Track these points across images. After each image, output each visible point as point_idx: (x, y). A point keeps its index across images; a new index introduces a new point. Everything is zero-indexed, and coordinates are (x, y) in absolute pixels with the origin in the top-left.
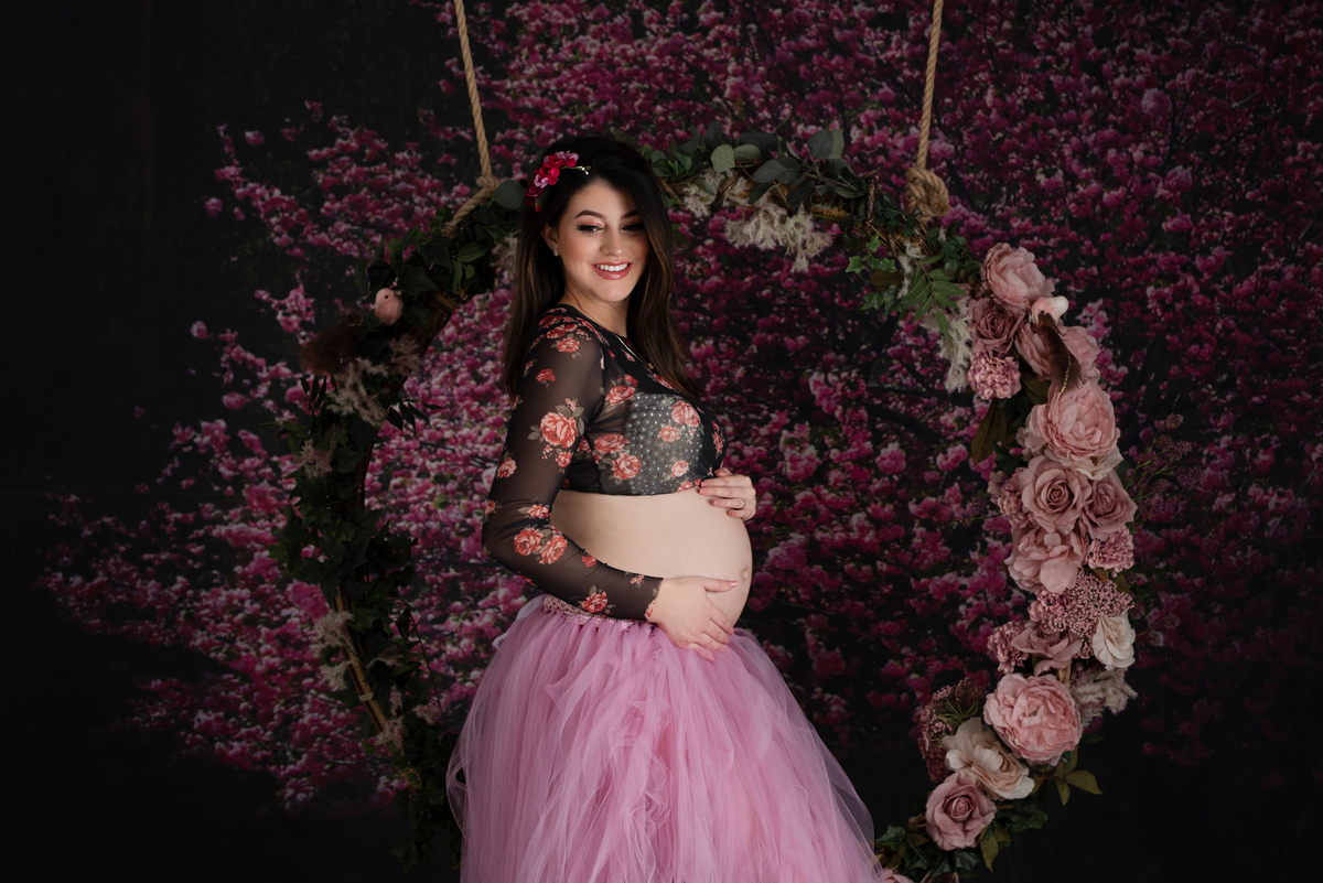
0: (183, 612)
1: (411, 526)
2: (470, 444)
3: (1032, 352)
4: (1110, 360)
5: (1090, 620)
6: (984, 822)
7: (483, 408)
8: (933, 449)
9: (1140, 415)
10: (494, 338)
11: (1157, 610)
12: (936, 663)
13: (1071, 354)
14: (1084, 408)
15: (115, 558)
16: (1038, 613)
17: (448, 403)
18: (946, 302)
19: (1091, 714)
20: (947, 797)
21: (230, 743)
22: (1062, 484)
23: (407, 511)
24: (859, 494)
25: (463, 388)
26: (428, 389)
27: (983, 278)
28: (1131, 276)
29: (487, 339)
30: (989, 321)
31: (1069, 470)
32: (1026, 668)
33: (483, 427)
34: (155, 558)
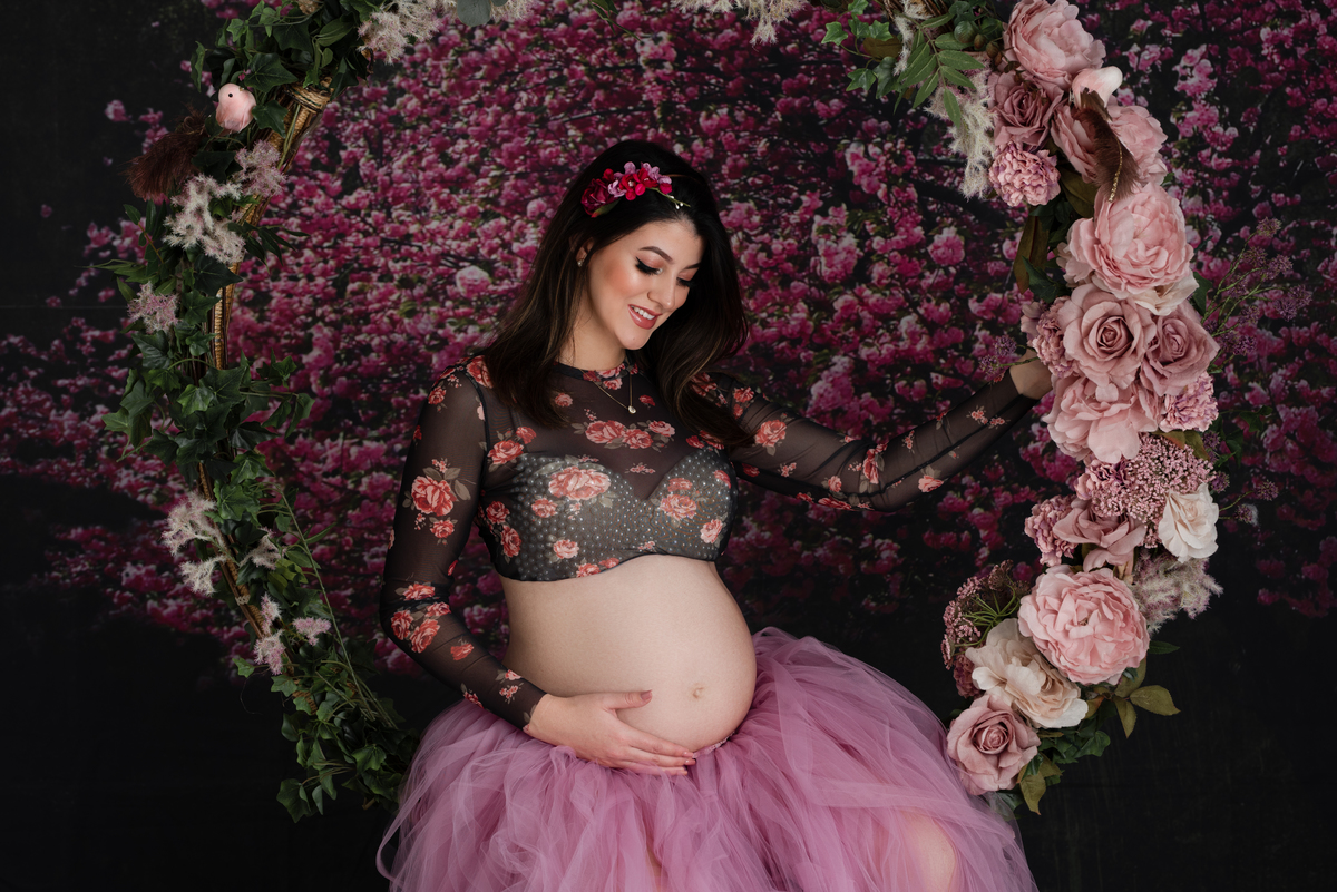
0: (105, 448)
1: (372, 339)
2: (440, 240)
3: (1072, 145)
4: (1216, 119)
5: (1155, 500)
6: (1023, 759)
7: (454, 196)
8: (998, 234)
9: (1253, 187)
10: (465, 111)
11: (1275, 427)
12: (1004, 494)
13: (1124, 149)
14: (1145, 220)
15: (25, 385)
16: (1087, 491)
17: (413, 191)
18: (959, 79)
19: (1161, 616)
20: (976, 725)
21: (165, 601)
22: (1117, 322)
23: (367, 322)
24: (909, 291)
25: (430, 173)
26: (389, 174)
27: (1007, 45)
28: (1240, 15)
29: (457, 113)
30: (1015, 103)
31: (1126, 302)
32: (1075, 560)
33: (455, 219)
34: (71, 385)
